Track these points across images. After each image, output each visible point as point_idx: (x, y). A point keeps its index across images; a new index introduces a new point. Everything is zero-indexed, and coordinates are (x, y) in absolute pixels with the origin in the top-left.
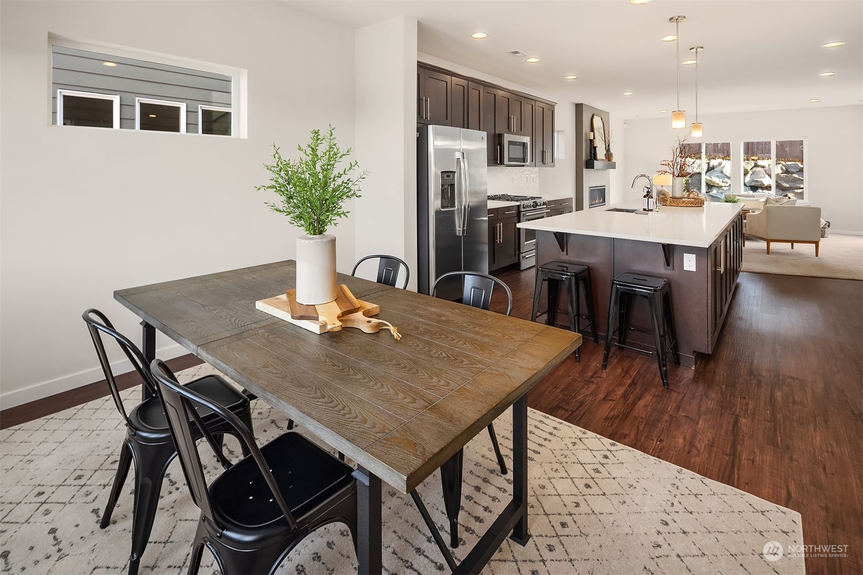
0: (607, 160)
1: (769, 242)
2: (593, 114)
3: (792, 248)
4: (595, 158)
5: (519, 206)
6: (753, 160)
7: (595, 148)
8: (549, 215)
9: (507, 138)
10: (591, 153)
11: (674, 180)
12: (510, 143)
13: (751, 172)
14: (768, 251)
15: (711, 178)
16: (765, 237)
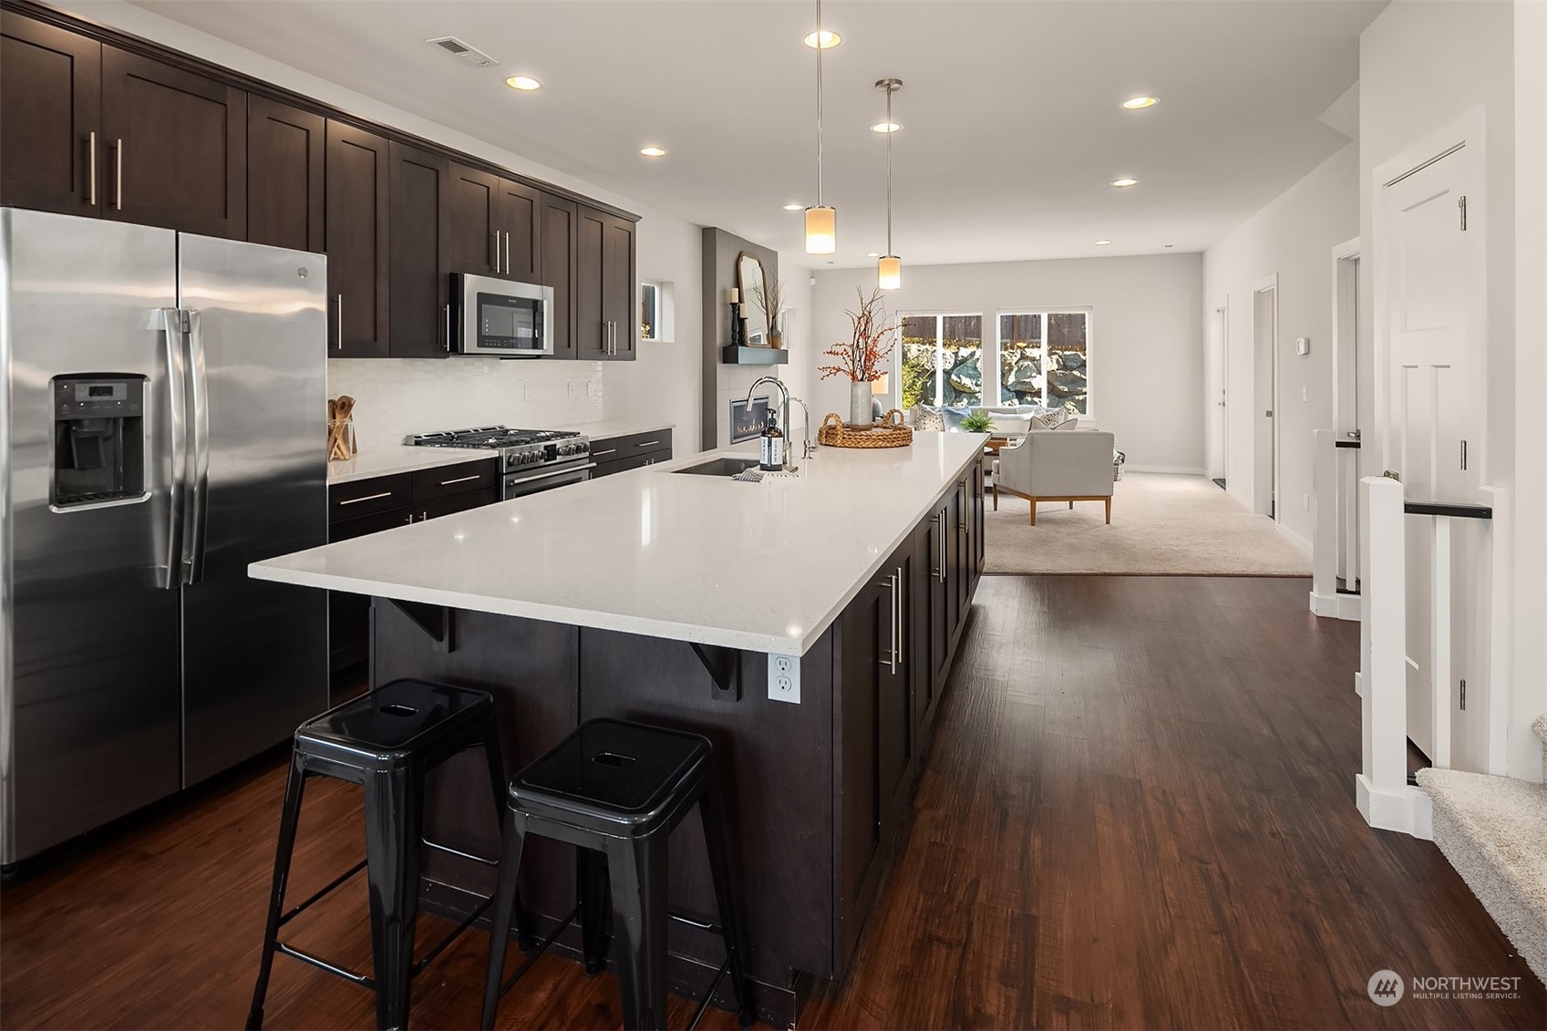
0: (770, 346)
1: (1034, 500)
2: (741, 253)
3: (1071, 508)
4: (743, 343)
5: (497, 460)
6: (1018, 347)
7: (742, 322)
8: (595, 473)
9: (472, 284)
10: (734, 331)
11: (854, 388)
12: (483, 298)
13: (1016, 369)
14: (1033, 519)
15: (960, 378)
16: (1028, 492)
